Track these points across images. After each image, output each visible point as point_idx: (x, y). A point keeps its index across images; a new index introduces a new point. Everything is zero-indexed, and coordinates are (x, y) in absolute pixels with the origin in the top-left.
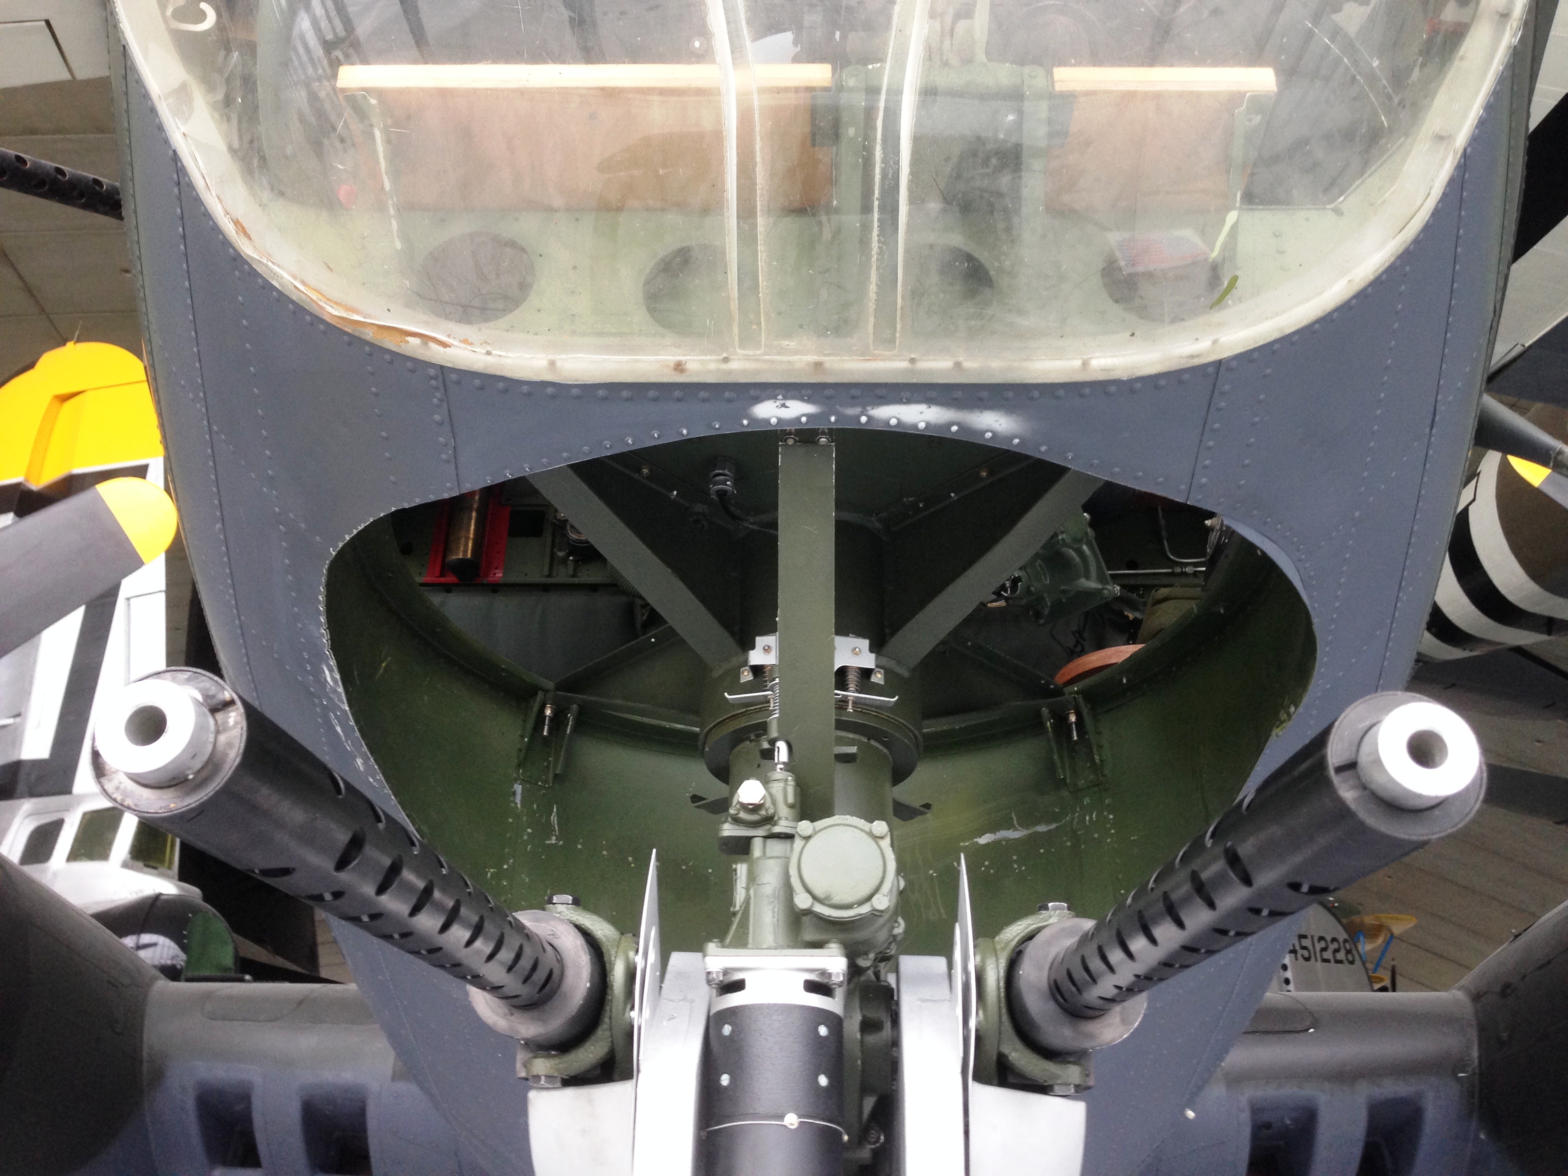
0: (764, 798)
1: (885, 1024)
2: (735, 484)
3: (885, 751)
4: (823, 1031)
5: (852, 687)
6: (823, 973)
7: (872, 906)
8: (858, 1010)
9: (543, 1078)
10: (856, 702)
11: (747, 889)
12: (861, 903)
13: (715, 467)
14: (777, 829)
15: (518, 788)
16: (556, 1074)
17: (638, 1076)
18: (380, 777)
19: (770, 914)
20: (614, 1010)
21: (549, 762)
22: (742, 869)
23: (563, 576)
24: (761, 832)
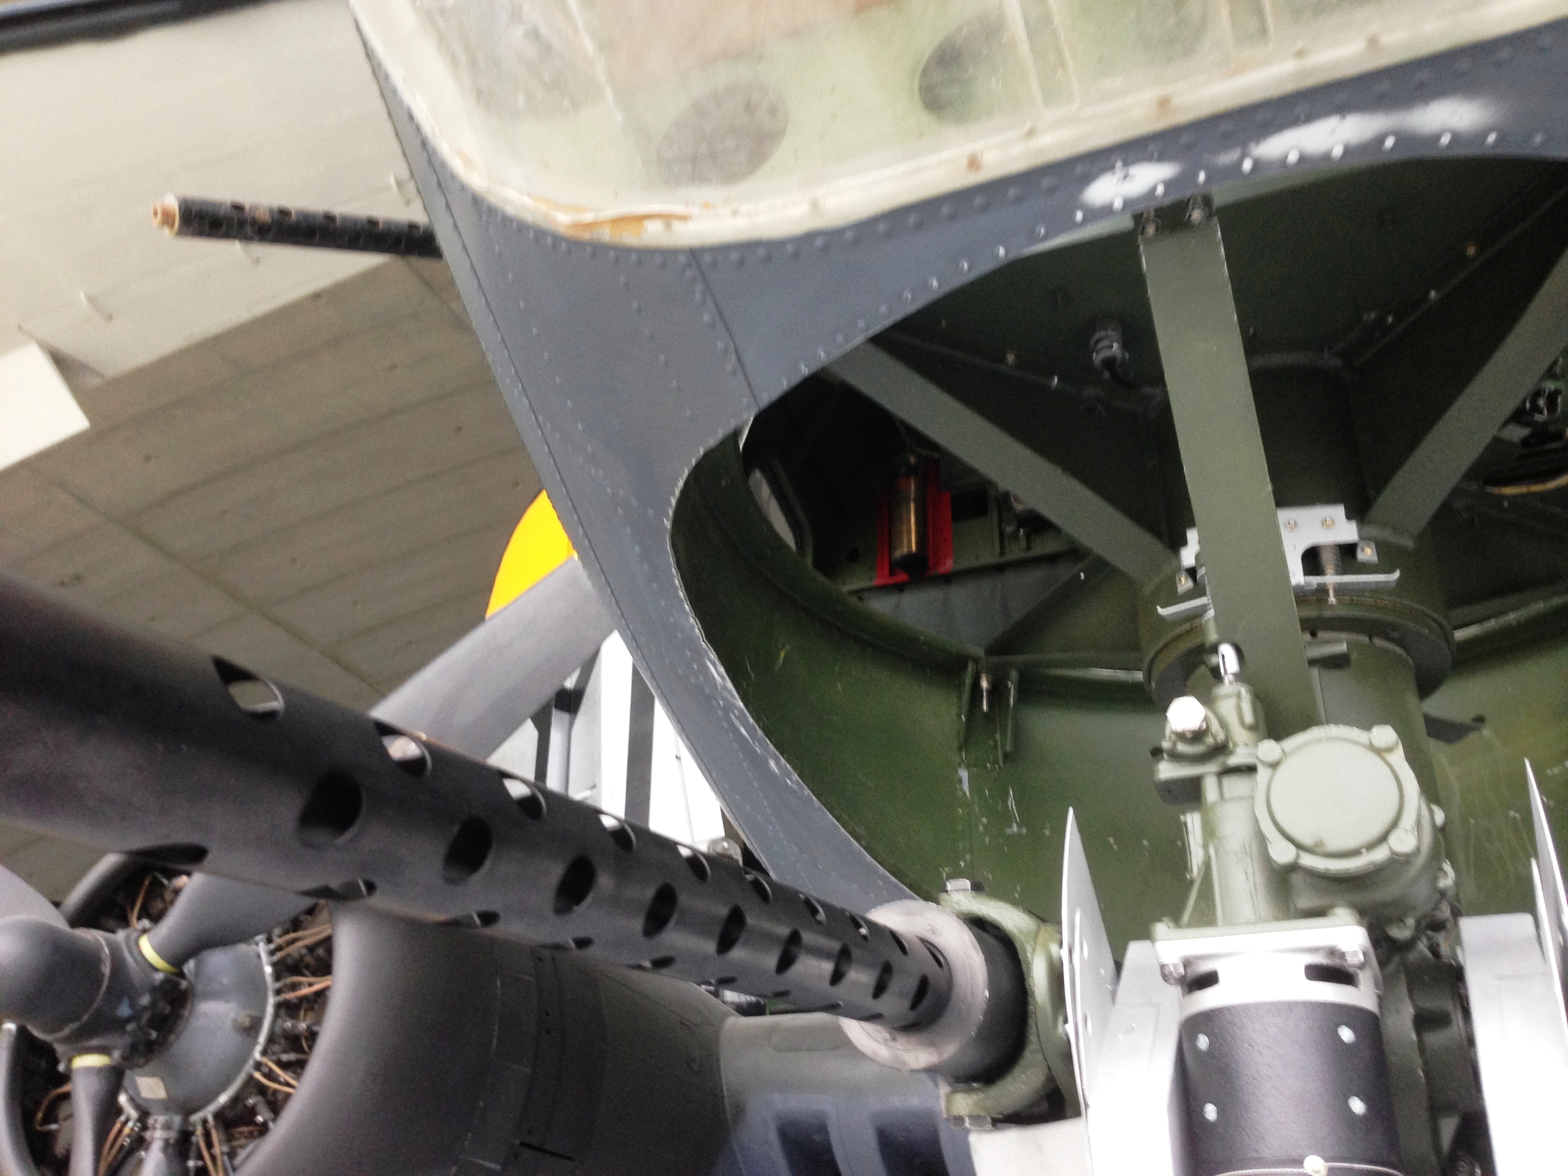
0: (1206, 719)
1: (1453, 1017)
2: (1125, 346)
3: (1398, 650)
4: (1346, 1034)
5: (1330, 569)
6: (1332, 952)
7: (1390, 847)
8: (1407, 1001)
9: (967, 1120)
10: (1340, 590)
11: (1205, 846)
12: (1371, 846)
13: (1094, 331)
14: (1234, 761)
15: (964, 774)
16: (982, 1114)
17: (1086, 1114)
18: (796, 777)
19: (1242, 876)
20: (1039, 1024)
21: (996, 742)
22: (1193, 821)
23: (1016, 552)
24: (1212, 767)
